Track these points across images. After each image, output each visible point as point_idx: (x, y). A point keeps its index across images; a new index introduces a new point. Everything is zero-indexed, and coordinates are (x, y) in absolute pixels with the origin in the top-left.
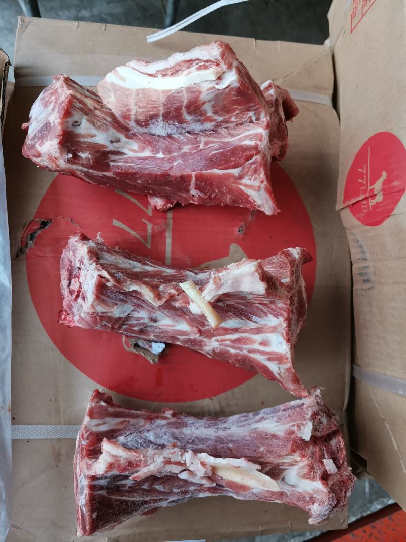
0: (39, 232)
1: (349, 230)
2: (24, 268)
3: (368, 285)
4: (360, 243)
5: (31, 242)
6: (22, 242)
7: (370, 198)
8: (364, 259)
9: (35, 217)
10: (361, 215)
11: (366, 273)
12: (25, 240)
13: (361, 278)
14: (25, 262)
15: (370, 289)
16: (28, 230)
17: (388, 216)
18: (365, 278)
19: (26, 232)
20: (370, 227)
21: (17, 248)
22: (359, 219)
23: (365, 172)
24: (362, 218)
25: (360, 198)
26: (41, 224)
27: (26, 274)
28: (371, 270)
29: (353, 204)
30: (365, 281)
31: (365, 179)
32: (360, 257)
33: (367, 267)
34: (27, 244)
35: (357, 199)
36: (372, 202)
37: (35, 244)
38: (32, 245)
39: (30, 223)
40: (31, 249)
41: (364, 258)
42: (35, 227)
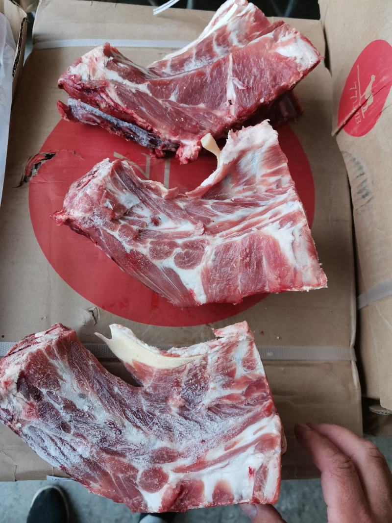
0: (43, 162)
1: (346, 152)
2: (27, 195)
3: (368, 198)
4: (356, 160)
5: (36, 170)
6: (26, 171)
7: (362, 107)
8: (361, 175)
9: (40, 152)
10: (355, 129)
11: (364, 189)
12: (30, 170)
13: (360, 195)
14: (28, 188)
15: (369, 201)
16: (33, 161)
17: (380, 114)
18: (364, 193)
19: (31, 163)
20: (364, 136)
21: (21, 176)
22: (354, 135)
23: (356, 88)
24: (356, 132)
25: (353, 111)
26: (46, 157)
27: (28, 200)
28: (369, 181)
29: (347, 122)
30: (364, 197)
31: (356, 93)
32: (357, 175)
33: (365, 181)
34: (31, 173)
35: (351, 114)
36: (364, 109)
37: (39, 172)
38: (37, 174)
39: (36, 156)
40: (34, 176)
41: (362, 173)
42: (40, 158)
